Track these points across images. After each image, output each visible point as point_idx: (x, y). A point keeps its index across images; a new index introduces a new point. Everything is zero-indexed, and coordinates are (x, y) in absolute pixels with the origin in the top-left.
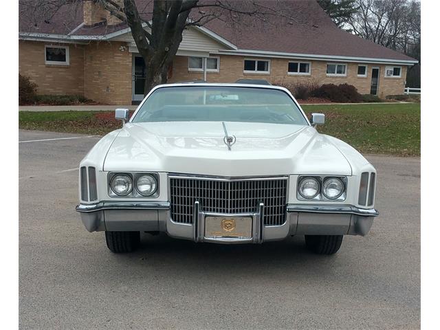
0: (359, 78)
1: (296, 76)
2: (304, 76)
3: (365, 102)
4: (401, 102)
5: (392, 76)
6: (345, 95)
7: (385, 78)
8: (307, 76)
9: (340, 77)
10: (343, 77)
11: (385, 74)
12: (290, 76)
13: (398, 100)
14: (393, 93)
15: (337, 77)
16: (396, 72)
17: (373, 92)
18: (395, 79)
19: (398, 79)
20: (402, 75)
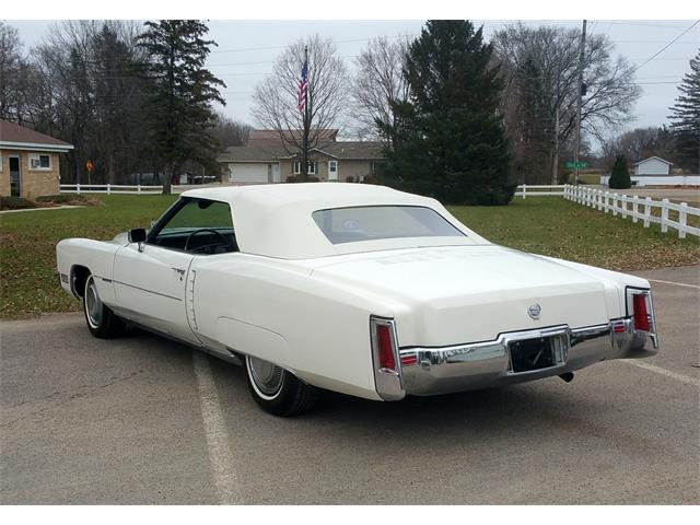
3: (12, 208)
4: (64, 207)
5: (39, 168)
7: (30, 172)
11: (28, 165)
13: (58, 202)
14: (45, 193)
16: (44, 161)
17: (16, 192)
18: (44, 172)
19: (48, 172)
20: (53, 167)
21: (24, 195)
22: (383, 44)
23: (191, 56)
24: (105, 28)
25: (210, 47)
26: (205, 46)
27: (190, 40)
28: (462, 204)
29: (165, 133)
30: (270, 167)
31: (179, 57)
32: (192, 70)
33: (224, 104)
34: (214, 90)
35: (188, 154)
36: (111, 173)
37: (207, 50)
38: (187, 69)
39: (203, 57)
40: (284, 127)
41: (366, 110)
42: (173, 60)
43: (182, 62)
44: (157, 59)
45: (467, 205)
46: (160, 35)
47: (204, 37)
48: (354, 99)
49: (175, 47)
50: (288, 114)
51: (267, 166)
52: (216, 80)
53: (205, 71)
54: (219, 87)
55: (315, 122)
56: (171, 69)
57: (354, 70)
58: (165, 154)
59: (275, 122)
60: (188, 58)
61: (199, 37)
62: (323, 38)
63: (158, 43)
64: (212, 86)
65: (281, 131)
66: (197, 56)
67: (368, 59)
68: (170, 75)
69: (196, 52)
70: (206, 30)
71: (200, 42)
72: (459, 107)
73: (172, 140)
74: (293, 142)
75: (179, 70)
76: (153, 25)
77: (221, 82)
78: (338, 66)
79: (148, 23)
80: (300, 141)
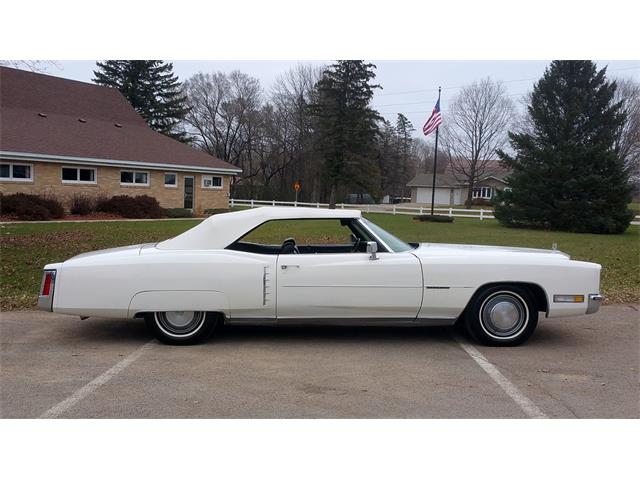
0: (167, 188)
1: (75, 185)
2: (87, 185)
5: (211, 187)
6: (141, 209)
7: (203, 189)
8: (92, 186)
9: (139, 187)
10: (143, 188)
11: (201, 184)
12: (66, 184)
14: (214, 206)
15: (135, 187)
16: (217, 182)
17: (189, 203)
18: (215, 190)
19: (219, 190)
20: (225, 186)
21: (196, 207)
26: (372, 89)
29: (333, 161)
30: (452, 191)
37: (372, 92)
39: (368, 99)
46: (336, 82)
47: (371, 82)
51: (450, 191)
52: (378, 118)
55: (482, 154)
60: (357, 99)
61: (367, 82)
66: (364, 97)
70: (373, 76)
73: (337, 167)
75: (349, 109)
77: (382, 119)
80: (468, 170)
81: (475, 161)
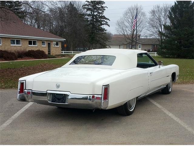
0: (43, 47)
1: (15, 46)
2: (18, 46)
3: (49, 58)
4: (63, 58)
5: (56, 46)
6: (40, 55)
7: (53, 47)
8: (20, 46)
9: (35, 47)
10: (36, 47)
11: (53, 45)
12: (12, 46)
13: (62, 56)
14: (57, 54)
15: (33, 47)
16: (57, 44)
17: (49, 53)
18: (57, 47)
20: (60, 45)
21: (51, 54)
22: (158, 7)
23: (99, 11)
24: (70, 3)
25: (106, 8)
26: (104, 8)
27: (99, 6)
28: (187, 59)
29: (91, 35)
30: (120, 46)
31: (95, 12)
32: (99, 16)
33: (109, 26)
34: (106, 22)
35: (98, 42)
36: (72, 48)
37: (104, 9)
38: (98, 15)
39: (103, 12)
40: (126, 34)
41: (152, 28)
42: (94, 13)
43: (96, 13)
44: (89, 12)
45: (188, 59)
46: (90, 5)
47: (104, 5)
48: (148, 25)
49: (94, 9)
50: (127, 29)
52: (107, 19)
53: (104, 16)
54: (108, 21)
56: (93, 15)
57: (149, 15)
58: (91, 42)
59: (123, 32)
60: (99, 12)
61: (102, 5)
62: (139, 6)
63: (90, 7)
64: (106, 20)
65: (125, 35)
66: (101, 11)
67: (153, 12)
68: (93, 17)
69: (101, 10)
70: (104, 3)
71: (102, 7)
72: (186, 27)
74: (128, 38)
75: (96, 16)
76: (88, 2)
77: (108, 19)
78: (144, 14)
79: (86, 1)
80: (131, 38)
81: (133, 35)
